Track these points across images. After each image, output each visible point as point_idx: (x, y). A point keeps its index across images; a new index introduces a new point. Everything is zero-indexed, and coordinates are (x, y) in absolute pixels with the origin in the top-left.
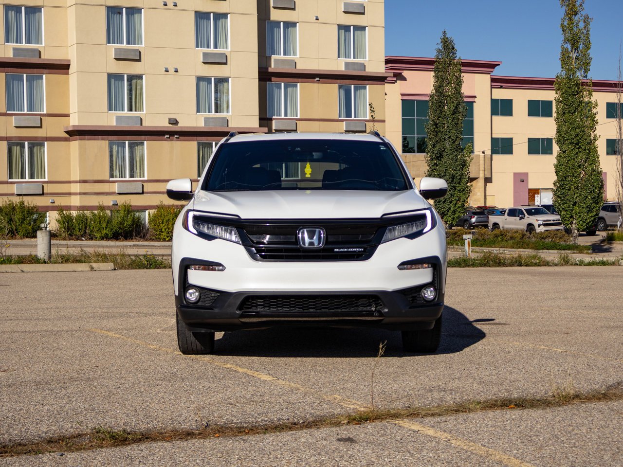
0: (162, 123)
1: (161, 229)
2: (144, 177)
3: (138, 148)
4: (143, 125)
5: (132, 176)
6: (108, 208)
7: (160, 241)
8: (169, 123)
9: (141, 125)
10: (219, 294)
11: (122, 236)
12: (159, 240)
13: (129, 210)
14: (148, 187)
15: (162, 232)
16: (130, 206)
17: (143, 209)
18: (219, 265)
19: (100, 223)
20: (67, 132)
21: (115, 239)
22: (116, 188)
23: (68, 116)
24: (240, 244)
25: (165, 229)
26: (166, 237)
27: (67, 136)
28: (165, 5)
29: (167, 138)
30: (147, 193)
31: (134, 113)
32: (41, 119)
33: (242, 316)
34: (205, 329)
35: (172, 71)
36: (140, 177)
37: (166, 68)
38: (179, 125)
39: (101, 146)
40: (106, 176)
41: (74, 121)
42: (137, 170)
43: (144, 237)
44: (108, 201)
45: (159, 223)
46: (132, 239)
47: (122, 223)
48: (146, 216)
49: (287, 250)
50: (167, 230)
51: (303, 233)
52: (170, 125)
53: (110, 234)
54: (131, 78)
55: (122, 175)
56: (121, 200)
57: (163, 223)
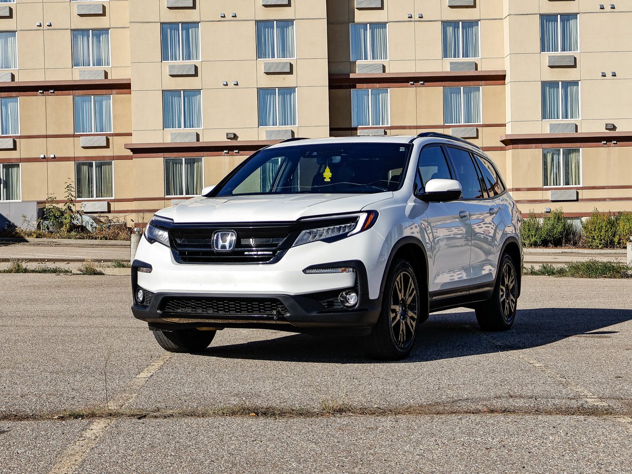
0: (599, 129)
1: (594, 237)
2: (579, 184)
3: (573, 156)
4: (579, 131)
5: (567, 183)
6: (540, 215)
7: (592, 249)
8: (606, 129)
9: (576, 131)
11: (551, 243)
12: (590, 247)
13: (559, 217)
14: (583, 194)
15: (595, 240)
16: (562, 213)
17: (578, 216)
19: (529, 230)
20: (503, 142)
21: (544, 246)
22: (548, 195)
23: (504, 125)
25: (598, 237)
26: (598, 245)
27: (503, 145)
28: (602, 8)
29: (604, 144)
30: (583, 200)
31: (570, 121)
32: (477, 130)
35: (609, 75)
36: (576, 184)
37: (603, 73)
38: (617, 130)
39: (535, 153)
40: (540, 184)
41: (510, 131)
42: (573, 178)
43: (575, 244)
44: (540, 209)
45: (591, 230)
46: (562, 246)
47: (550, 231)
48: (577, 224)
50: (600, 237)
52: (608, 131)
53: (539, 241)
54: (567, 84)
55: (556, 183)
56: (554, 207)
57: (595, 230)
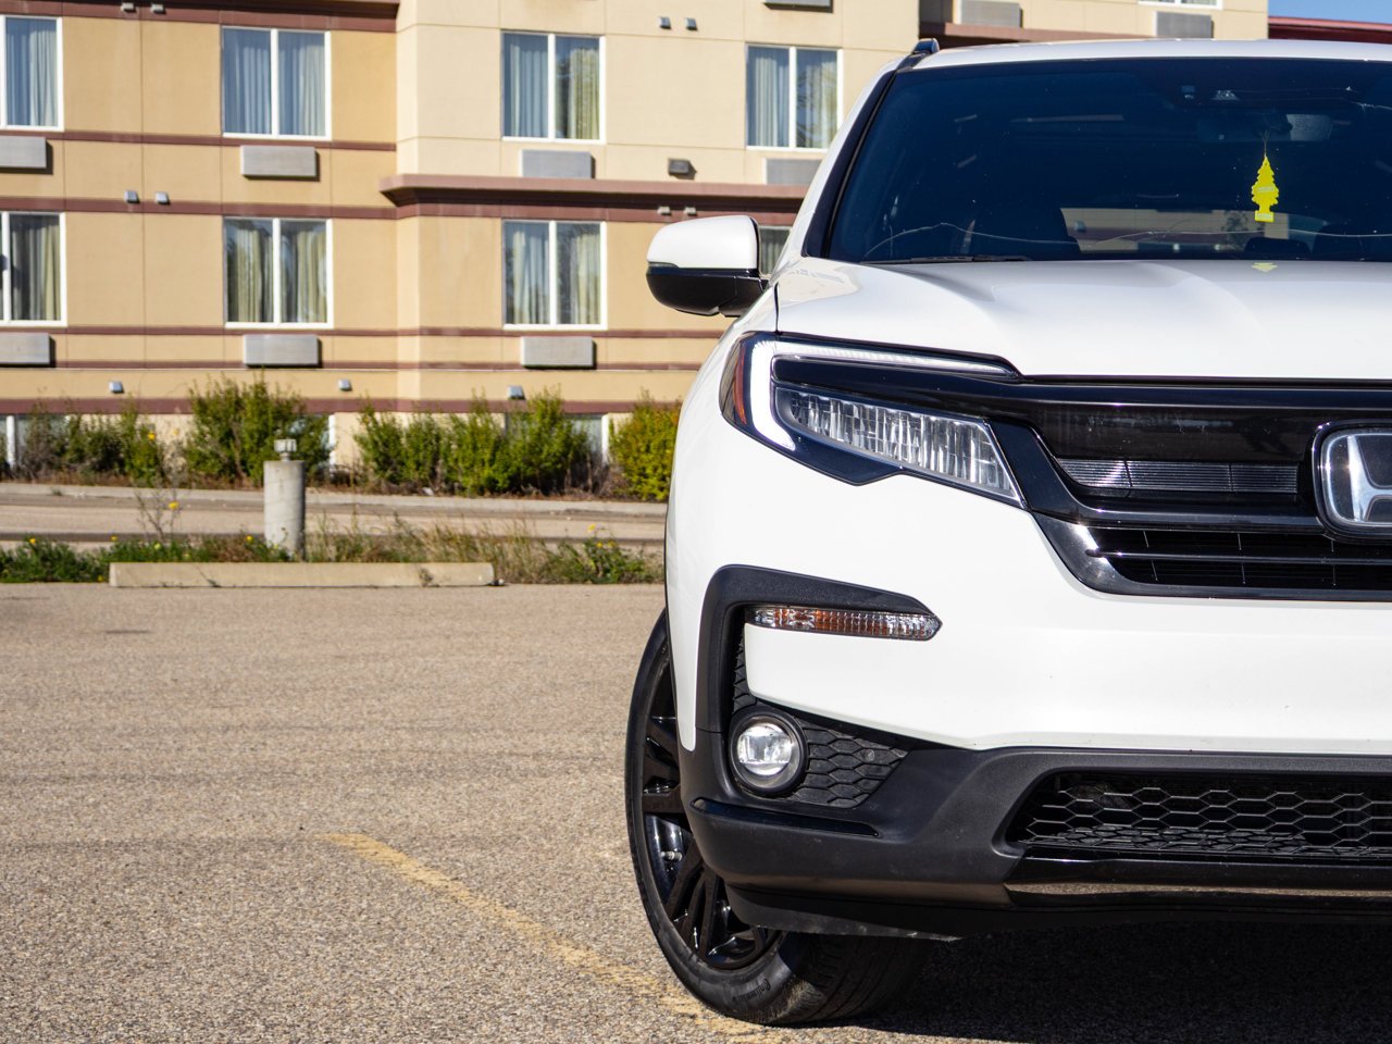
0: (652, 174)
1: (644, 469)
2: (597, 321)
3: (581, 245)
4: (599, 175)
5: (565, 317)
6: (499, 407)
7: (639, 500)
8: (671, 174)
9: (593, 175)
10: (902, 755)
11: (535, 485)
12: (635, 496)
13: (556, 413)
14: (610, 351)
15: (646, 477)
16: (560, 402)
17: (595, 411)
18: (910, 606)
19: (475, 448)
20: (389, 194)
21: (514, 493)
22: (520, 351)
23: (390, 147)
24: (1014, 504)
25: (655, 469)
26: (655, 491)
27: (387, 204)
29: (664, 214)
30: (607, 367)
31: (573, 144)
32: (317, 157)
33: (1021, 872)
34: (826, 919)
35: (679, 25)
36: (588, 322)
37: (664, 20)
38: (698, 178)
39: (482, 231)
40: (495, 319)
41: (409, 165)
42: (579, 309)
43: (596, 490)
44: (498, 388)
45: (638, 451)
46: (562, 494)
47: (534, 449)
48: (602, 434)
49: (1259, 541)
50: (660, 470)
51: (1341, 454)
52: (674, 179)
53: (502, 482)
54: (567, 43)
55: (537, 315)
56: (536, 386)
57: (648, 450)
